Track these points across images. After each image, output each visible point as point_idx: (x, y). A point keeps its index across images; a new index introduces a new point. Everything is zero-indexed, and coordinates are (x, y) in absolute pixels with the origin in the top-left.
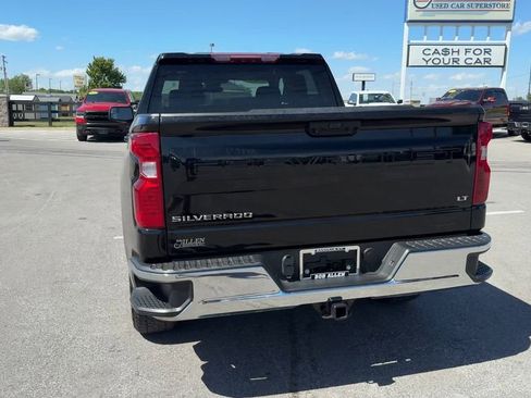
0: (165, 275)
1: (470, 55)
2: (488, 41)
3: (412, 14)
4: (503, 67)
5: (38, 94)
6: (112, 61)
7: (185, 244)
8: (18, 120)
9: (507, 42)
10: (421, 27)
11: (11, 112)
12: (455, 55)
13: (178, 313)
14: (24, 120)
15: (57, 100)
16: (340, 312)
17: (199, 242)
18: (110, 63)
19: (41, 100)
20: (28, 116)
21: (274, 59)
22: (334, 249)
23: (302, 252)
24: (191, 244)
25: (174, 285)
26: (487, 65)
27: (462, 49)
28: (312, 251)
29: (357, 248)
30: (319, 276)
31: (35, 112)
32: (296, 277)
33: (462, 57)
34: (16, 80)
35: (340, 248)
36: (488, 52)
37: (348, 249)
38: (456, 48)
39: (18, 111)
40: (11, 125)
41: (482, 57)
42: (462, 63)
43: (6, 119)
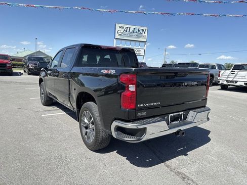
2: (139, 47)
3: (117, 36)
4: (144, 56)
7: (140, 114)
9: (145, 48)
10: (120, 41)
23: (170, 115)
24: (142, 114)
28: (172, 115)
29: (183, 113)
35: (179, 113)
36: (139, 51)
37: (181, 113)
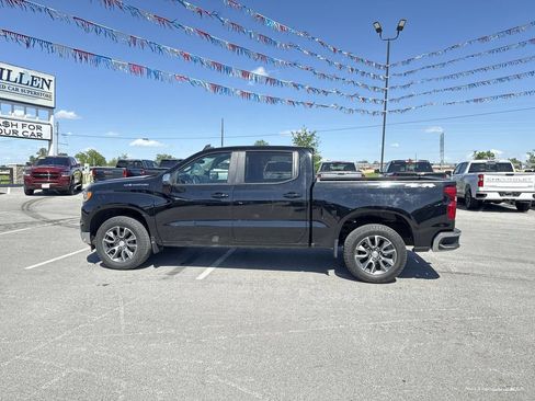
1: (26, 129)
2: (38, 120)
4: (50, 141)
9: (52, 122)
12: (14, 128)
26: (39, 137)
27: (20, 124)
33: (20, 130)
36: (39, 128)
38: (14, 123)
41: (35, 132)
42: (20, 134)
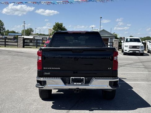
0: (42, 79)
5: (35, 36)
6: (62, 24)
7: (46, 74)
8: (27, 45)
11: (24, 42)
13: (43, 87)
14: (29, 45)
15: (41, 38)
16: (77, 91)
17: (49, 74)
18: (61, 25)
19: (36, 38)
20: (31, 44)
21: (85, 33)
22: (79, 78)
23: (71, 78)
24: (47, 74)
25: (43, 81)
28: (73, 78)
29: (84, 78)
30: (75, 83)
31: (33, 43)
32: (69, 83)
34: (28, 30)
35: (80, 78)
37: (82, 78)
39: (27, 42)
40: (24, 47)
43: (22, 45)
